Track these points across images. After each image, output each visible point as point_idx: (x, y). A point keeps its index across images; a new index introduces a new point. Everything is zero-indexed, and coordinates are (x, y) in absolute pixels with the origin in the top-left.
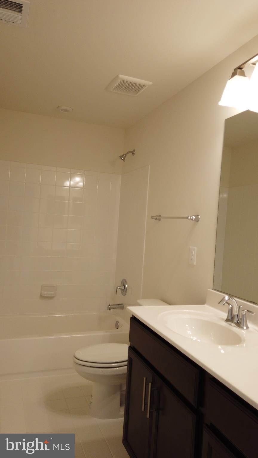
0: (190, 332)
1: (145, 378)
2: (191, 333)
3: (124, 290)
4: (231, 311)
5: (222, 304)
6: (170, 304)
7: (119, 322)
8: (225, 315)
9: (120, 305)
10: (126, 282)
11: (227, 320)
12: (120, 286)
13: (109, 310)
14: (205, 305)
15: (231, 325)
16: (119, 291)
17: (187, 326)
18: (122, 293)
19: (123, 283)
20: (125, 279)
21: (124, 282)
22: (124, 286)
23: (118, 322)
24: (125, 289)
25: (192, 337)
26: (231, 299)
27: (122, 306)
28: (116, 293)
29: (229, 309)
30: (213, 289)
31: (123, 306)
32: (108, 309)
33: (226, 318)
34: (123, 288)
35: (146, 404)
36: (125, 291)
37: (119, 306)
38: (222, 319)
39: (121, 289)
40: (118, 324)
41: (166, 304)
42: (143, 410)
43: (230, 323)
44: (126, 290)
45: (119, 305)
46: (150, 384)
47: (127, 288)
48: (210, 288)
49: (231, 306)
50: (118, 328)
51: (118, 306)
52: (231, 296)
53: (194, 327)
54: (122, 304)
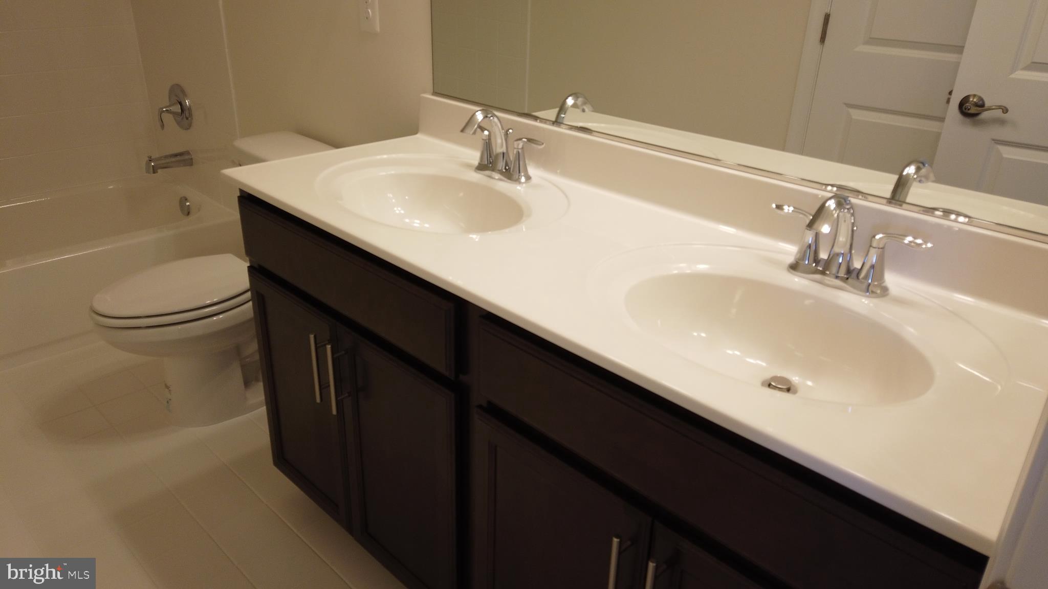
0: (399, 209)
1: (312, 336)
2: (402, 212)
3: (184, 115)
4: (488, 145)
5: (470, 131)
6: (337, 145)
7: (188, 199)
8: (474, 156)
9: (181, 154)
10: (183, 91)
11: (481, 168)
12: (170, 106)
13: (154, 173)
14: (418, 136)
15: (490, 177)
16: (168, 119)
17: (391, 196)
18: (178, 123)
19: (176, 96)
20: (178, 85)
21: (177, 94)
22: (180, 104)
23: (186, 199)
24: (187, 113)
25: (407, 220)
26: (489, 116)
27: (187, 157)
28: (163, 126)
29: (483, 139)
30: (435, 93)
31: (190, 157)
32: (148, 172)
33: (476, 162)
34: (177, 108)
35: (324, 387)
36: (187, 119)
37: (178, 158)
38: (468, 166)
39: (174, 113)
40: (188, 204)
41: (327, 146)
42: (318, 400)
43: (488, 172)
44: (187, 115)
45: (176, 155)
46: (329, 347)
47: (190, 109)
48: (425, 92)
49: (486, 133)
50: (188, 214)
51: (173, 159)
52: (488, 109)
53: (407, 197)
54: (188, 153)
